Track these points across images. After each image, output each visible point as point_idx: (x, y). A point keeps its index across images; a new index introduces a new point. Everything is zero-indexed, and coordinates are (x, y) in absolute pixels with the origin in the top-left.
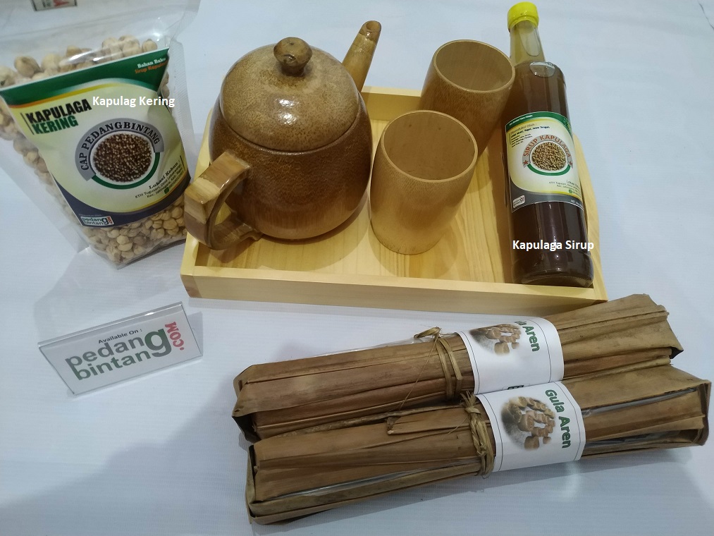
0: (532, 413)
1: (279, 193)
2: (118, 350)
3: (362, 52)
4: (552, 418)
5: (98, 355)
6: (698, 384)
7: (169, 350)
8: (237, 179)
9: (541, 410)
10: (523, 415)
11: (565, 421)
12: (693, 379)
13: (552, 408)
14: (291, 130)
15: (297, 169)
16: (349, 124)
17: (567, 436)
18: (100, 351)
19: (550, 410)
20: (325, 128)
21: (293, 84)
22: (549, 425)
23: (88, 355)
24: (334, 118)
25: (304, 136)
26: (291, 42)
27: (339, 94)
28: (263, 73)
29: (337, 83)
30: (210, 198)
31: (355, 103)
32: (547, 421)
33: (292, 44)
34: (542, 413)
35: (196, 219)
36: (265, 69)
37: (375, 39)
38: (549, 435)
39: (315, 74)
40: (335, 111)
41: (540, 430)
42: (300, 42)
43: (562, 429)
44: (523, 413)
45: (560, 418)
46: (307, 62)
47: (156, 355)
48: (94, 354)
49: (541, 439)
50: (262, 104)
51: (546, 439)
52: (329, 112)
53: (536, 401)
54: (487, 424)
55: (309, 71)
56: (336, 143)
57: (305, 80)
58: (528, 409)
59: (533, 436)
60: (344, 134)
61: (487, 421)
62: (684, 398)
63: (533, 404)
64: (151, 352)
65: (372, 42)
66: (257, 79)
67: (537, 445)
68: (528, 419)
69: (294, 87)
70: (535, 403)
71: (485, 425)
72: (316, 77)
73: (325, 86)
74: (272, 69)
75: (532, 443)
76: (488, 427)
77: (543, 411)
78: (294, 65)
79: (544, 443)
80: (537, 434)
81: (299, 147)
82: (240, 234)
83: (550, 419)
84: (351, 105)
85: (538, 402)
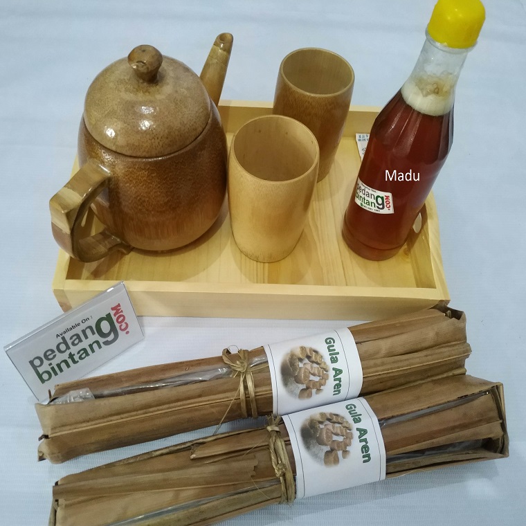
0: (330, 426)
1: (139, 200)
2: (73, 344)
3: (217, 63)
4: (350, 430)
5: (57, 352)
6: (490, 387)
7: (116, 336)
8: (98, 187)
9: (339, 423)
10: (321, 429)
11: (363, 432)
12: (485, 383)
13: (350, 419)
14: (145, 135)
15: (153, 175)
16: (200, 129)
17: (365, 449)
18: (58, 347)
19: (347, 422)
20: (177, 133)
21: (147, 91)
22: (347, 438)
23: (48, 354)
24: (185, 122)
25: (157, 141)
26: (142, 49)
27: (190, 99)
28: (121, 82)
29: (188, 89)
30: (72, 207)
31: (207, 109)
32: (345, 434)
33: (144, 51)
34: (340, 425)
35: (61, 230)
36: (122, 77)
37: (228, 50)
38: (348, 448)
39: (168, 81)
40: (186, 116)
41: (339, 443)
42: (151, 49)
43: (360, 441)
44: (322, 426)
45: (358, 429)
46: (158, 68)
47: (107, 343)
48: (53, 351)
49: (340, 453)
50: (119, 111)
51: (345, 452)
52: (180, 117)
53: (335, 415)
54: (285, 441)
55: (162, 78)
56: (188, 148)
57: (158, 87)
58: (328, 422)
59: (332, 450)
60: (196, 138)
61: (286, 439)
62: (477, 402)
63: (332, 419)
64: (101, 340)
65: (225, 53)
66: (115, 87)
67: (336, 461)
68: (327, 432)
69: (147, 94)
70: (334, 417)
71: (283, 443)
72: (168, 84)
73: (177, 92)
74: (129, 77)
75: (331, 458)
76: (286, 445)
77: (341, 424)
78: (145, 71)
79: (344, 457)
80: (336, 448)
81: (154, 153)
82: (109, 246)
83: (348, 431)
84: (202, 110)
85: (337, 415)
